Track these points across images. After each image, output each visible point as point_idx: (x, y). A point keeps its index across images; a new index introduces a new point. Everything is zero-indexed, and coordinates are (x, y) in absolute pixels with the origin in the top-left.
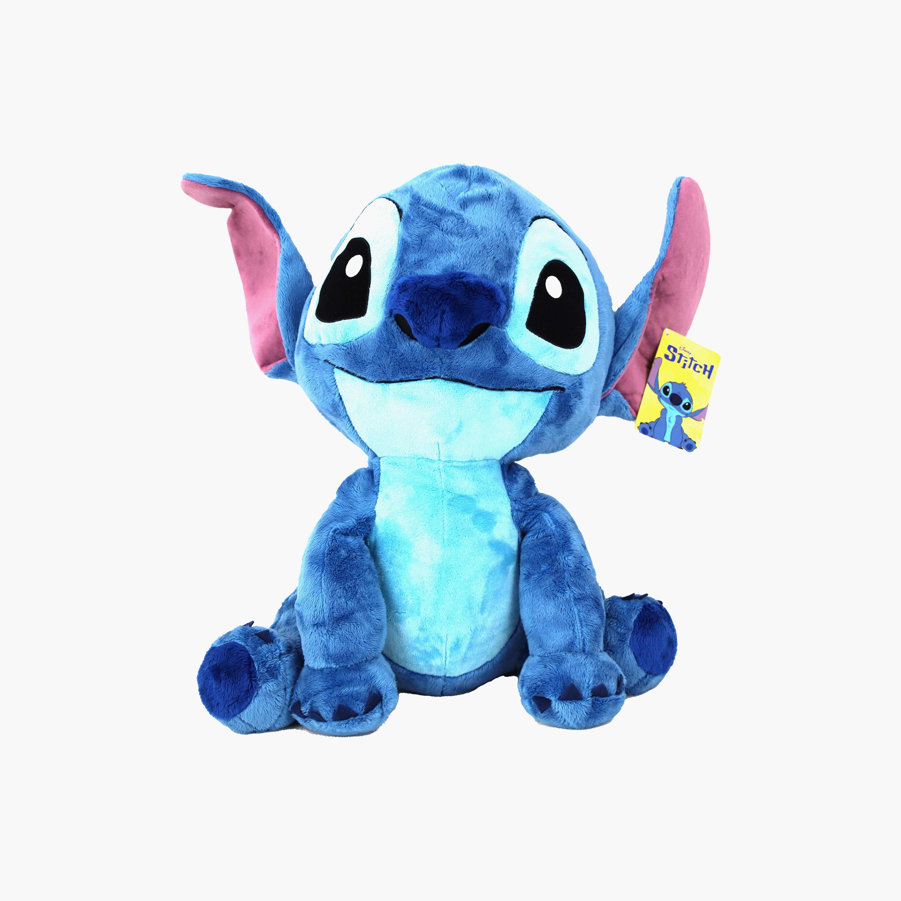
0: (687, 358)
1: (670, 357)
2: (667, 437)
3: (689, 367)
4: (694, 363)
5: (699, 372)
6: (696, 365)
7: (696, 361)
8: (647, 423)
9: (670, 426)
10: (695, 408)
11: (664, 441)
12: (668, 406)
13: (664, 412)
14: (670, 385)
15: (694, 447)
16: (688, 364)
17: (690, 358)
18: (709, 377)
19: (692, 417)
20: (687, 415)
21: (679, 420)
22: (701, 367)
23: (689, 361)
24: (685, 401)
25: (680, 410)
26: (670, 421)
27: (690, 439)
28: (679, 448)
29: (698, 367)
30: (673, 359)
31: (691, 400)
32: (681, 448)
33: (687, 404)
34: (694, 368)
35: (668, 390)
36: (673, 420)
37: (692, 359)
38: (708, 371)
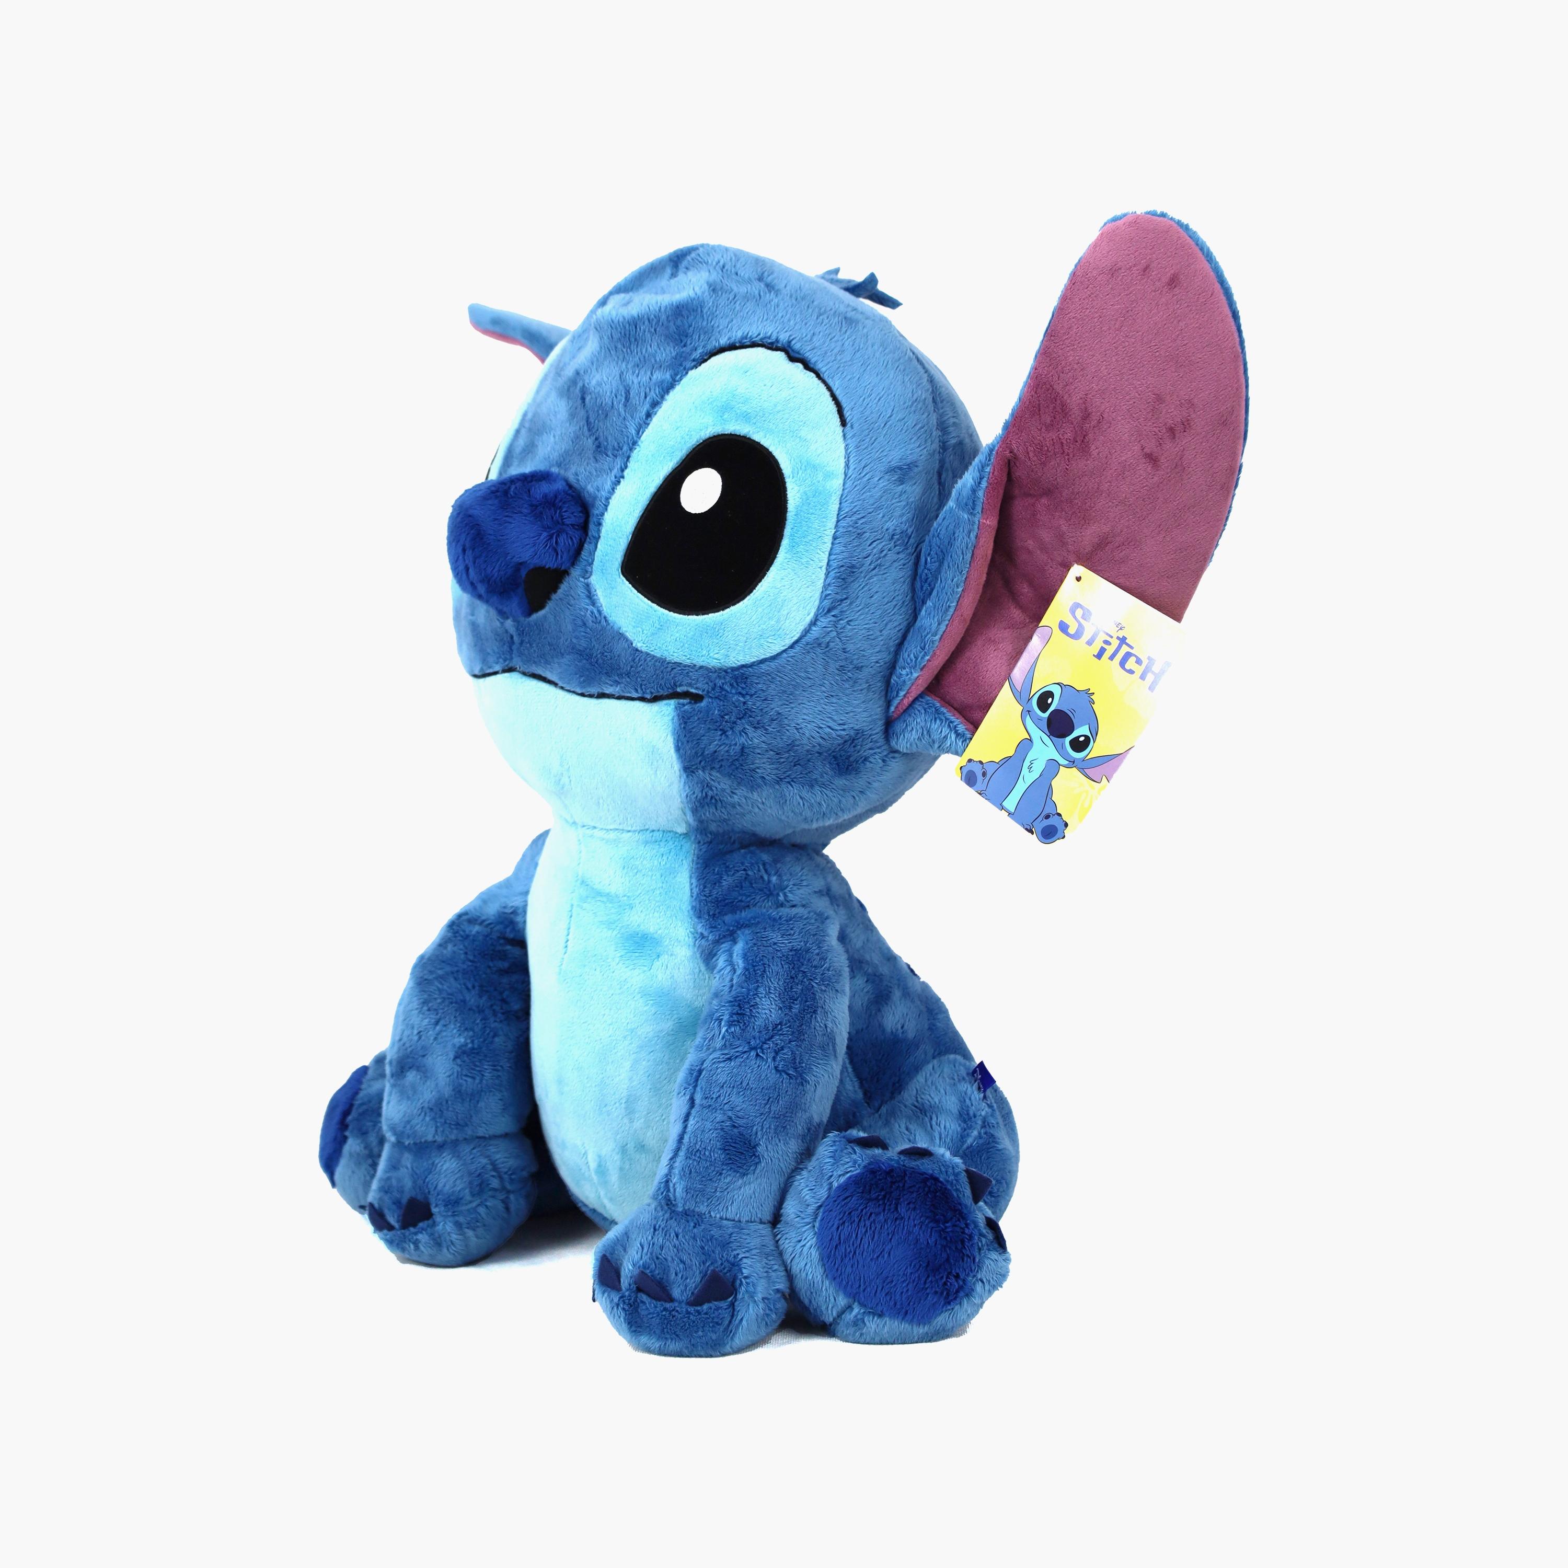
0: (1112, 637)
1: (1072, 630)
2: (1011, 803)
3: (1112, 658)
4: (1125, 649)
5: (1131, 672)
6: (1128, 656)
7: (1131, 647)
8: (981, 762)
9: (1028, 777)
10: (1096, 749)
11: (1003, 808)
12: (1038, 734)
13: (1025, 745)
14: (1056, 691)
15: (1059, 834)
16: (1110, 650)
17: (1118, 638)
18: (1151, 688)
19: (1082, 770)
20: (1072, 763)
21: (1052, 768)
22: (1139, 662)
23: (1115, 643)
24: (1081, 731)
25: (1060, 750)
26: (1030, 768)
27: (1059, 815)
28: (1026, 829)
29: (1132, 660)
30: (1076, 636)
31: (1095, 732)
32: (1031, 832)
33: (1082, 739)
34: (1122, 664)
35: (1050, 701)
36: (1039, 768)
37: (1123, 640)
38: (1153, 672)
